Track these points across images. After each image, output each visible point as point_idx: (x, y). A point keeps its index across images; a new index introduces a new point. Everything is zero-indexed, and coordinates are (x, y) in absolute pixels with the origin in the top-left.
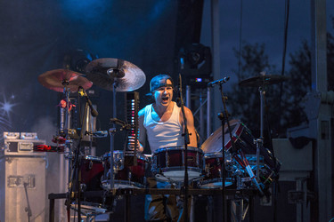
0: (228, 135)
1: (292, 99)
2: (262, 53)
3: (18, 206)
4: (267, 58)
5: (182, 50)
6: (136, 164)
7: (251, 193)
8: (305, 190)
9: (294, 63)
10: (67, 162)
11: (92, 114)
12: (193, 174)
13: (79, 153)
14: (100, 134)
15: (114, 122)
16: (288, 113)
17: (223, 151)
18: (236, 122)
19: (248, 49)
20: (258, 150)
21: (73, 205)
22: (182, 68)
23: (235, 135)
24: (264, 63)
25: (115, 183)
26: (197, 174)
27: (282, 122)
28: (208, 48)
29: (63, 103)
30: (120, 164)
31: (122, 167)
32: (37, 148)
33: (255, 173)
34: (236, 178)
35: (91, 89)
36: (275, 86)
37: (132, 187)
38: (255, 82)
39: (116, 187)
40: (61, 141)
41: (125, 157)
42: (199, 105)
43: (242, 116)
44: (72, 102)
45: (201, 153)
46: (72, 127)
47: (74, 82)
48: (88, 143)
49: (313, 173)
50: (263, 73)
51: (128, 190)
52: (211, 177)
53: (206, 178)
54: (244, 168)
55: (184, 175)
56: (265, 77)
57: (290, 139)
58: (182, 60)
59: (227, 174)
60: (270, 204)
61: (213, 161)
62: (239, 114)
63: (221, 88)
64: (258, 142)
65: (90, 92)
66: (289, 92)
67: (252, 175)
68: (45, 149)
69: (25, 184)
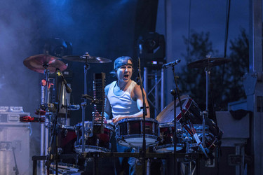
0: (179, 108)
1: (232, 78)
2: (207, 40)
3: (8, 166)
4: (211, 44)
5: (141, 38)
6: (103, 132)
7: (198, 156)
8: (243, 154)
9: (233, 48)
10: (47, 130)
11: (67, 91)
12: (149, 141)
13: (56, 123)
14: (73, 107)
15: (85, 97)
16: (228, 91)
17: (175, 122)
18: (185, 98)
19: (195, 36)
20: (204, 121)
21: (52, 166)
22: (141, 52)
23: (184, 108)
24: (209, 48)
25: (86, 147)
26: (153, 141)
27: (224, 98)
28: (163, 36)
29: (44, 82)
30: (90, 133)
31: (91, 135)
32: (23, 119)
33: (201, 139)
34: (185, 144)
35: (66, 70)
36: (218, 68)
37: (100, 151)
38: (202, 64)
39: (87, 150)
40: (42, 113)
41: (94, 126)
42: (154, 83)
43: (190, 93)
44: (51, 81)
45: (156, 124)
46: (51, 102)
47: (52, 65)
48: (63, 116)
49: (249, 140)
50: (208, 56)
51: (96, 153)
52: (164, 143)
53: (160, 144)
54: (192, 136)
55: (142, 141)
56: (210, 60)
57: (231, 111)
58: (140, 46)
59: (178, 140)
60: (213, 166)
61: (166, 130)
62: (187, 91)
63: (173, 69)
64: (204, 114)
65: (65, 73)
66: (230, 72)
67: (198, 141)
68: (29, 120)
69: (13, 149)
